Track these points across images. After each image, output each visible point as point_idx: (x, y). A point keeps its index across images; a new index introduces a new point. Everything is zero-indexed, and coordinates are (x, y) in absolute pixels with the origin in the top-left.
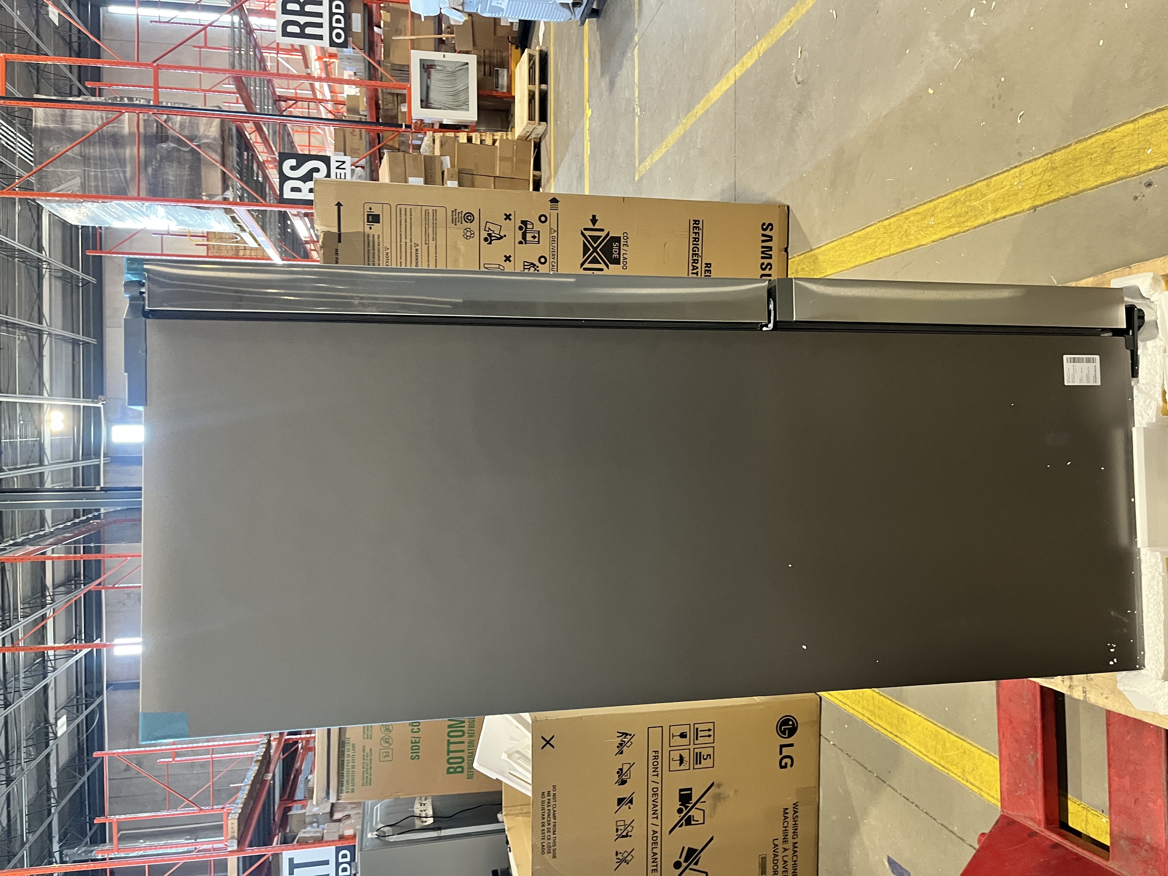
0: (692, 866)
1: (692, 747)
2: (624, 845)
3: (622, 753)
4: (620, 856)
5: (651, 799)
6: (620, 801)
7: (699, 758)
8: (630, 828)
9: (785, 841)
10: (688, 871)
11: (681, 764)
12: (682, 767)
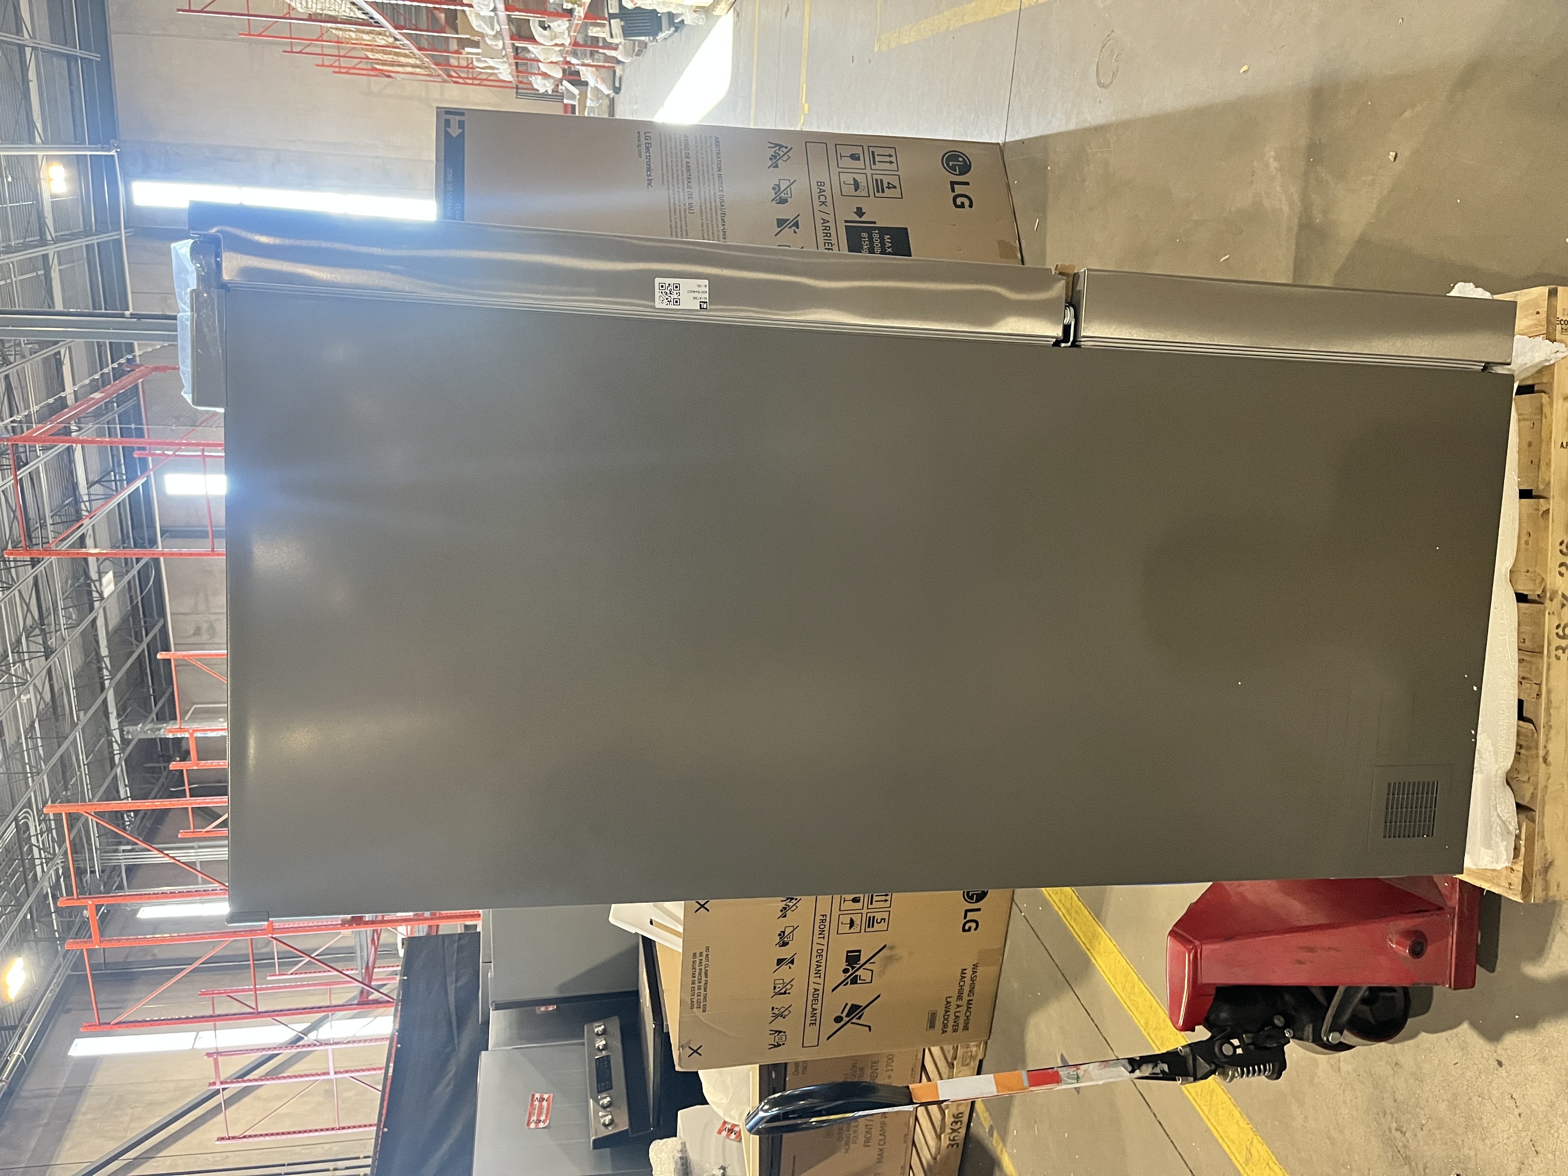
0: (854, 1020)
1: (865, 911)
2: (781, 1002)
3: (785, 916)
4: (776, 1011)
5: (814, 960)
6: (780, 962)
7: (871, 922)
8: (789, 987)
9: (960, 997)
10: (849, 1024)
11: (850, 927)
12: (852, 930)
